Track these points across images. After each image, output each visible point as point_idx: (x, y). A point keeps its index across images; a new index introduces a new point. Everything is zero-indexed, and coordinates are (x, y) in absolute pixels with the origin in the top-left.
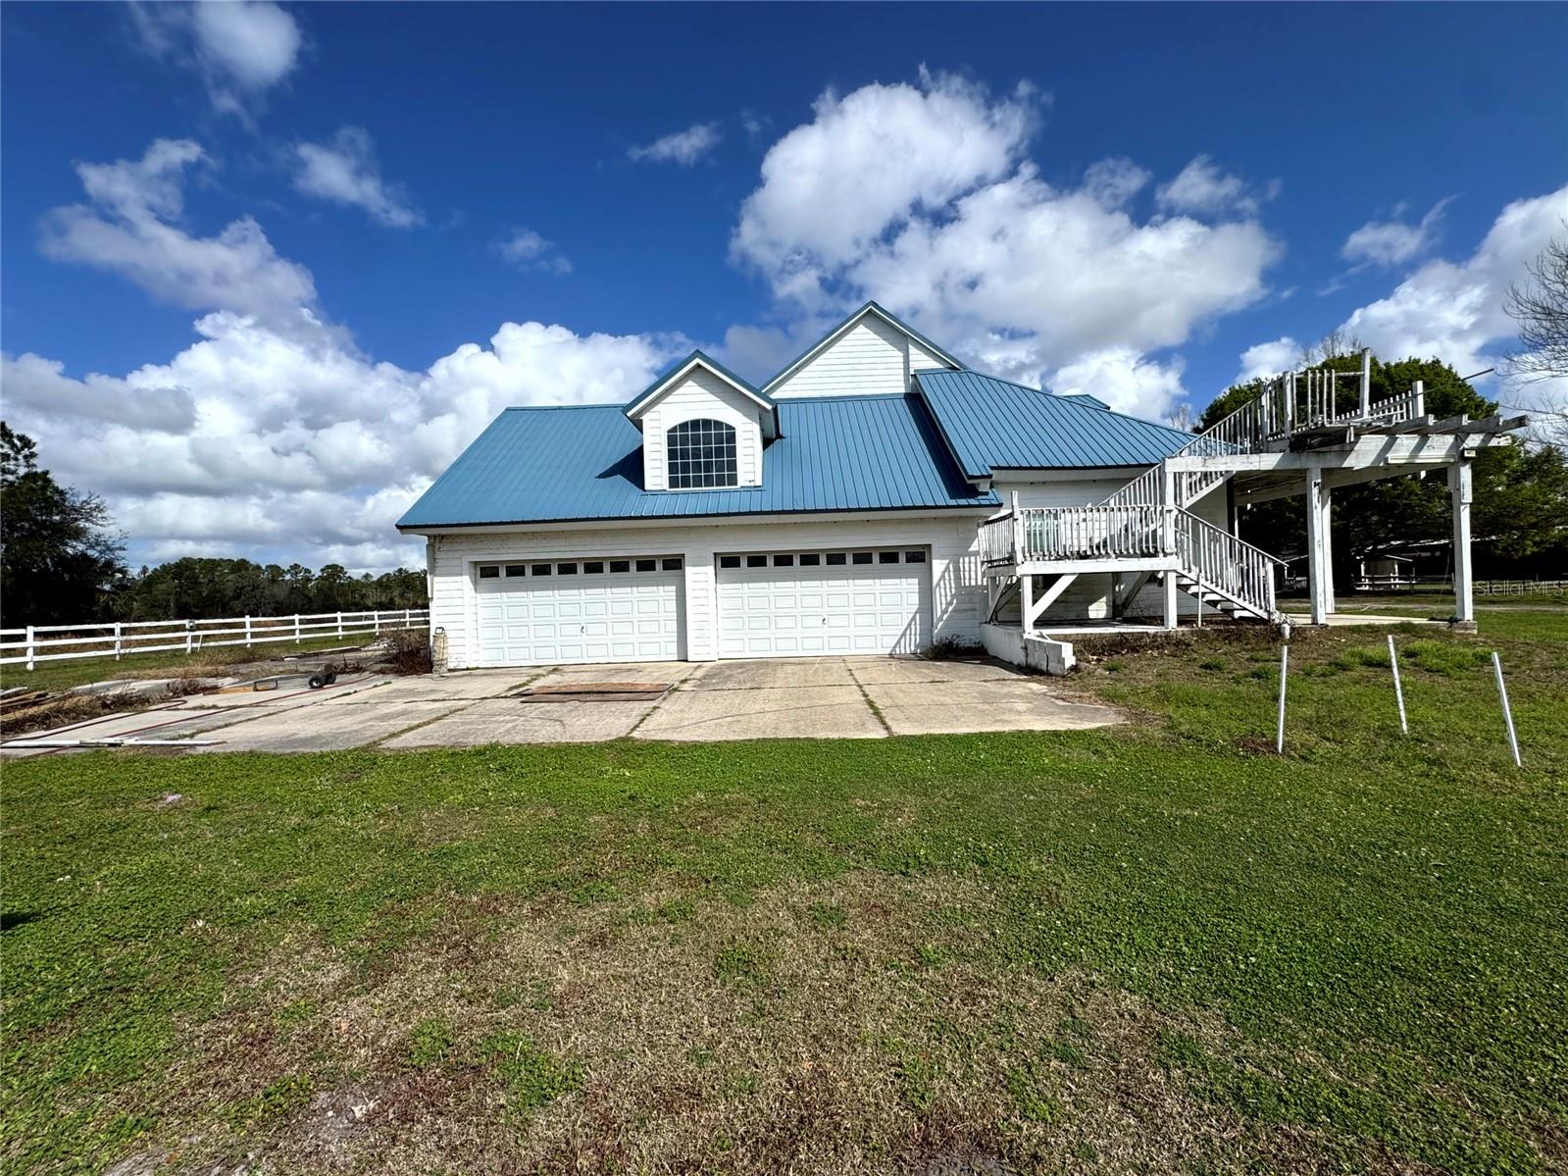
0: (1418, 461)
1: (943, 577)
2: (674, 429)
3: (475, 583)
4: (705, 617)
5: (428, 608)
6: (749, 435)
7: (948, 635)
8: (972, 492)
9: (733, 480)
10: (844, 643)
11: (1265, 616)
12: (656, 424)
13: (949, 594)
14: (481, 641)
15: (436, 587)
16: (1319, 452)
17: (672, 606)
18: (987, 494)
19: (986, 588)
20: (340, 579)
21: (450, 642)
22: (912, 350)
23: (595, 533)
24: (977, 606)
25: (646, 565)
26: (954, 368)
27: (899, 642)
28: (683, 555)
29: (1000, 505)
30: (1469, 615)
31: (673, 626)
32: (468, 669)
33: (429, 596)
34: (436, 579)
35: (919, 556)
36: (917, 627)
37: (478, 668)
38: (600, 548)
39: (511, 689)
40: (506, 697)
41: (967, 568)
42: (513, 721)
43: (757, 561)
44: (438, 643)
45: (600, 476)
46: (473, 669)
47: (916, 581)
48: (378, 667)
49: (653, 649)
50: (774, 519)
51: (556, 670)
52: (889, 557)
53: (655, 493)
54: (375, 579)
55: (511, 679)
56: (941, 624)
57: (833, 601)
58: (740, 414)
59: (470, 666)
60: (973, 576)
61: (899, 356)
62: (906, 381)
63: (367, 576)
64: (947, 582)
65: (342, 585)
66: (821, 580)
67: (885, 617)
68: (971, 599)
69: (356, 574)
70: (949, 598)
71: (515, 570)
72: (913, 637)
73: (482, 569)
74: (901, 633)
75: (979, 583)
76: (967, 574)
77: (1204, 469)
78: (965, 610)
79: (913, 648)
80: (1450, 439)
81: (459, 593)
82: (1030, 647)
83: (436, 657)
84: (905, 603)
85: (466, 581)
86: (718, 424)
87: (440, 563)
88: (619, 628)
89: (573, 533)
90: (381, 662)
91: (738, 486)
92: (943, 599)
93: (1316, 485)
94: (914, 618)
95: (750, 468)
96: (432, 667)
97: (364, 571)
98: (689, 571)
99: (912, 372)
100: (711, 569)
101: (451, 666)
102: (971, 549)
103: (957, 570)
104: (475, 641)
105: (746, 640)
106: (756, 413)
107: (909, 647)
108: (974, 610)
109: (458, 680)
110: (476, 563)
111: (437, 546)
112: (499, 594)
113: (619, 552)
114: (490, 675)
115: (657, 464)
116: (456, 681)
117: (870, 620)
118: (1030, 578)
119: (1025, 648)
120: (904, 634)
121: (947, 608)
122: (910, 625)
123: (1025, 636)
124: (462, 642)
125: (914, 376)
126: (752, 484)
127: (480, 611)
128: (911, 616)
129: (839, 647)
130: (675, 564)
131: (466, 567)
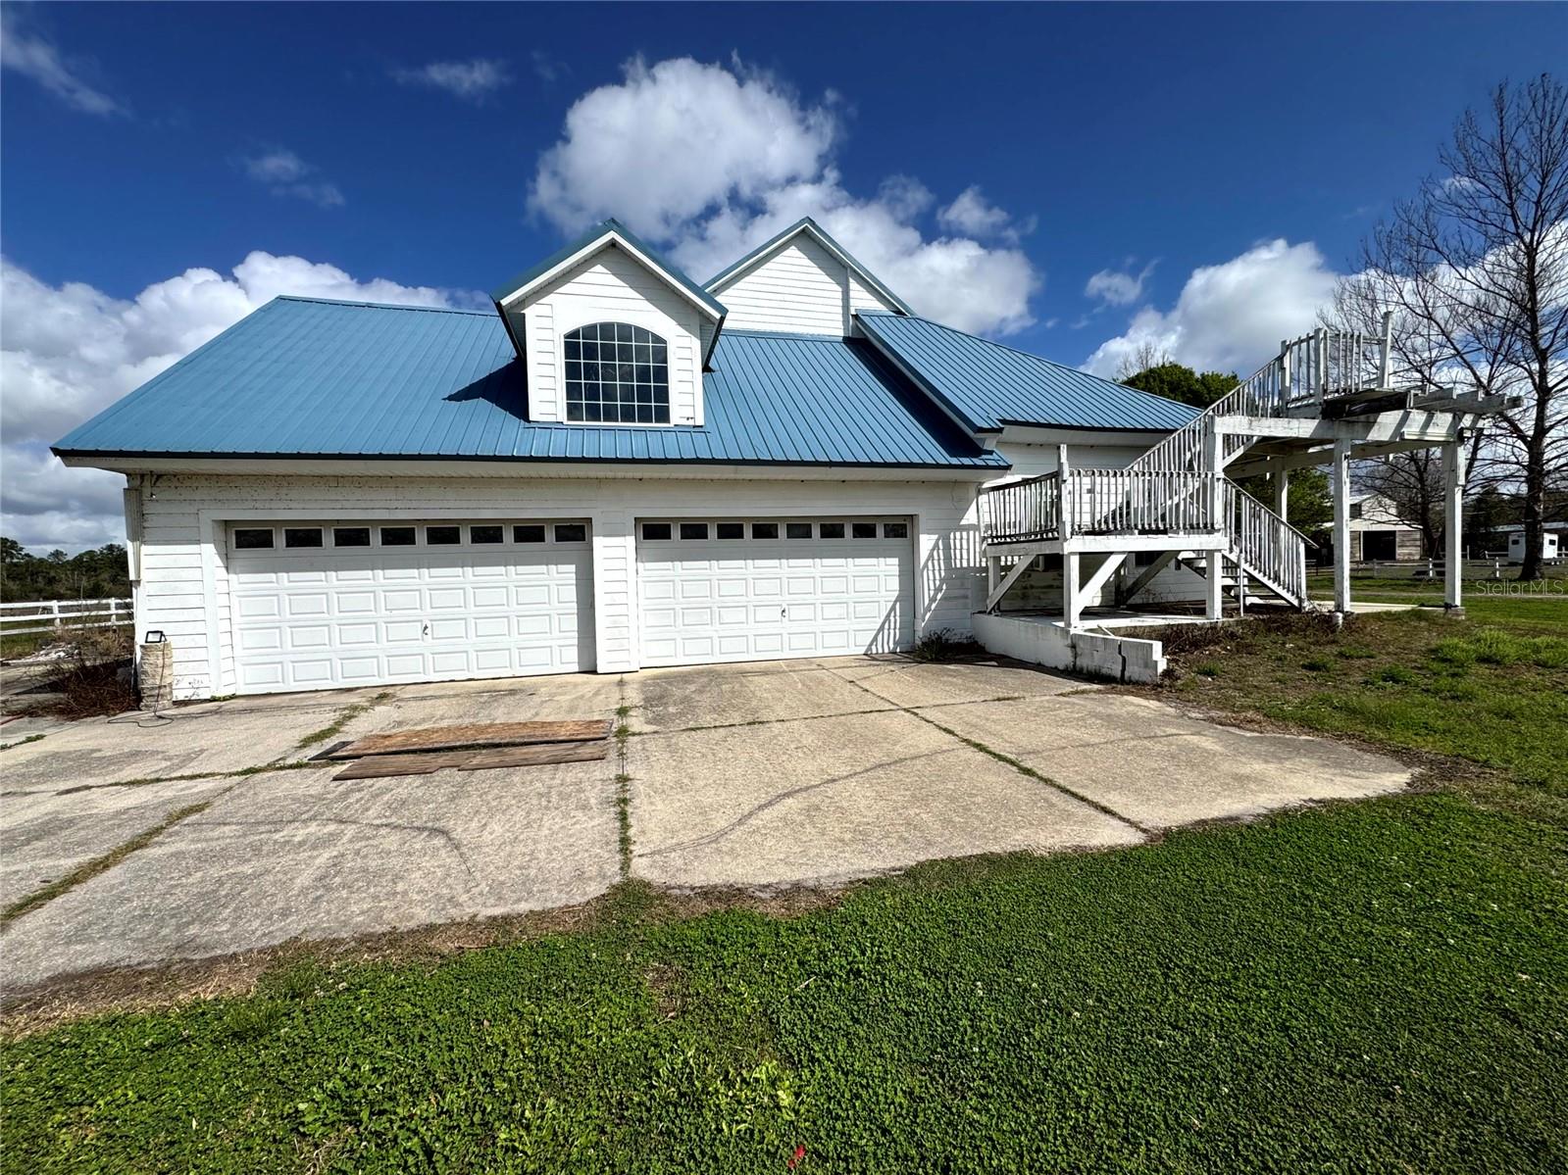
0: (1427, 438)
1: (931, 556)
2: (574, 334)
3: (227, 558)
4: (622, 610)
5: (131, 597)
6: (686, 353)
7: (937, 628)
8: (976, 451)
9: (663, 415)
10: (809, 641)
11: (1296, 603)
12: (546, 323)
13: (937, 577)
14: (238, 652)
15: (145, 562)
16: (1349, 422)
17: (571, 593)
18: (991, 453)
19: (986, 570)
20: (12, 556)
21: (176, 655)
22: (853, 285)
23: (447, 481)
24: (969, 593)
25: (529, 533)
26: (899, 312)
27: (875, 639)
28: (590, 520)
29: (1008, 467)
30: (1458, 602)
31: (572, 623)
32: (213, 699)
33: (132, 576)
34: (145, 549)
35: (900, 529)
36: (896, 620)
37: (233, 697)
38: (458, 504)
39: (306, 742)
40: (299, 766)
41: (958, 546)
42: (330, 840)
43: (694, 530)
44: (152, 659)
45: (451, 398)
46: (225, 699)
47: (896, 561)
48: (26, 700)
49: (543, 656)
50: (728, 472)
51: (383, 696)
52: (865, 530)
53: (546, 427)
54: (70, 558)
55: (302, 719)
56: (928, 615)
57: (796, 586)
58: (674, 323)
59: (218, 695)
60: (965, 556)
61: (836, 291)
62: (845, 322)
63: (57, 554)
64: (936, 563)
65: (16, 565)
66: (813, 557)
67: (859, 607)
68: (962, 584)
69: (40, 551)
70: (938, 583)
71: (304, 537)
72: (892, 631)
73: (238, 533)
74: (878, 627)
75: (972, 564)
76: (958, 552)
77: (1249, 432)
78: (956, 598)
79: (892, 646)
80: (1449, 417)
81: (196, 574)
82: (1081, 644)
83: (148, 683)
84: (883, 589)
85: (208, 553)
86: (642, 333)
87: (151, 522)
88: (485, 627)
89: (411, 480)
90: (40, 689)
91: (672, 425)
92: (931, 583)
93: (1346, 457)
94: (893, 608)
95: (688, 399)
96: (139, 699)
97: (51, 549)
98: (599, 543)
99: (853, 313)
100: (630, 541)
101: (180, 695)
102: (963, 522)
103: (947, 547)
104: (227, 651)
105: (679, 640)
106: (696, 321)
107: (886, 644)
108: (966, 597)
109: (194, 725)
110: (227, 524)
111: (147, 491)
112: (273, 576)
113: (488, 509)
114: (259, 710)
115: (548, 383)
116: (188, 726)
117: (840, 610)
118: (1077, 557)
119: (1073, 647)
120: (882, 628)
121: (936, 595)
122: (888, 616)
123: (1073, 631)
124: (201, 654)
125: (856, 317)
126: (691, 422)
127: (235, 601)
128: (890, 605)
129: (800, 647)
130: (575, 533)
131: (207, 528)
